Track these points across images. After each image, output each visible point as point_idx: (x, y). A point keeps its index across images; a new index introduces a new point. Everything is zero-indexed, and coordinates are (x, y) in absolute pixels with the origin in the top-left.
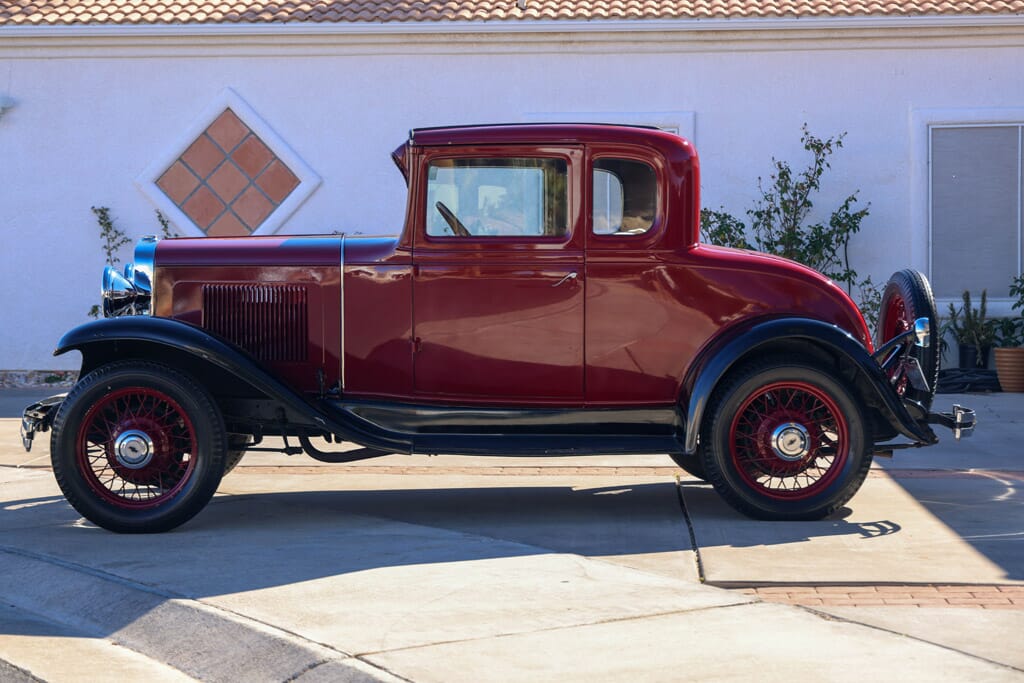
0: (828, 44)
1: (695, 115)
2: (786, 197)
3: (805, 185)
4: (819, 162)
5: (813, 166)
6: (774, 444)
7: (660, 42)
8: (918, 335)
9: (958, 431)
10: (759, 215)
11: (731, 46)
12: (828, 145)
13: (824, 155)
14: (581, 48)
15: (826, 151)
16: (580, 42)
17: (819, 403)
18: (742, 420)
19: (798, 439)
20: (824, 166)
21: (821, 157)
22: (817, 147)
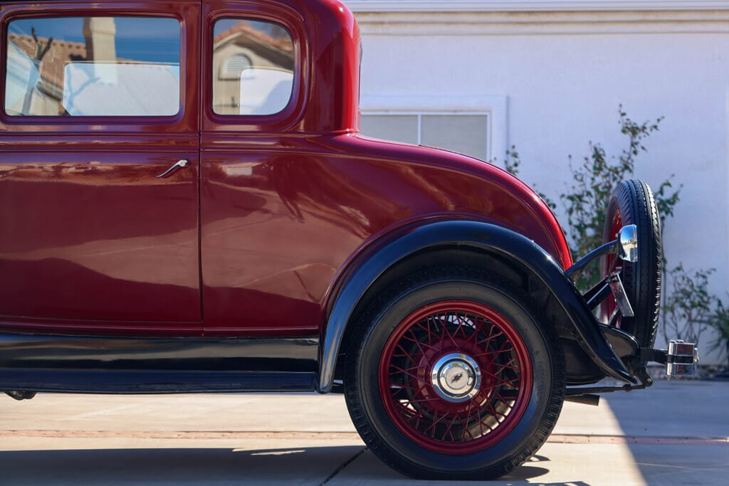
0: (642, 27)
1: (508, 100)
2: (599, 179)
3: (619, 169)
4: (633, 145)
5: (628, 150)
6: (435, 382)
7: (473, 23)
8: (625, 247)
9: (669, 366)
10: (571, 198)
11: (546, 28)
12: (644, 128)
13: (640, 138)
14: (392, 29)
15: (641, 134)
16: (391, 23)
17: (497, 330)
18: (397, 351)
19: (465, 375)
20: (638, 148)
21: (636, 140)
22: (633, 130)
